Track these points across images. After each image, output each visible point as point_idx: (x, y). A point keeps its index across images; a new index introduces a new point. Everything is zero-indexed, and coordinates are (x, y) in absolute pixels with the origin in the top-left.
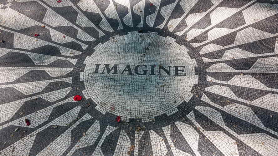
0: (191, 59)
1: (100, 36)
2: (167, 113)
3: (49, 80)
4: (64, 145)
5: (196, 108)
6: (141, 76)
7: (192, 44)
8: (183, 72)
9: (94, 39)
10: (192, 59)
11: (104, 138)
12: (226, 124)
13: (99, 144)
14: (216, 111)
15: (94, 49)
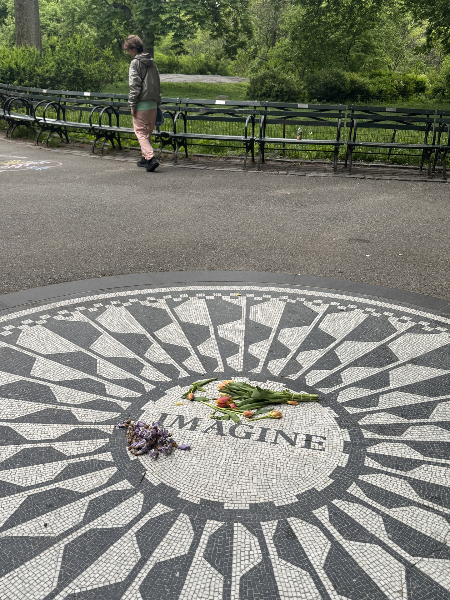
0: (339, 429)
1: (180, 377)
2: (275, 502)
3: (75, 424)
4: (70, 520)
5: (335, 502)
6: (239, 439)
7: (346, 408)
8: (320, 445)
9: (168, 380)
10: (342, 430)
11: (146, 521)
12: (390, 536)
13: (133, 528)
14: (374, 513)
15: (166, 392)
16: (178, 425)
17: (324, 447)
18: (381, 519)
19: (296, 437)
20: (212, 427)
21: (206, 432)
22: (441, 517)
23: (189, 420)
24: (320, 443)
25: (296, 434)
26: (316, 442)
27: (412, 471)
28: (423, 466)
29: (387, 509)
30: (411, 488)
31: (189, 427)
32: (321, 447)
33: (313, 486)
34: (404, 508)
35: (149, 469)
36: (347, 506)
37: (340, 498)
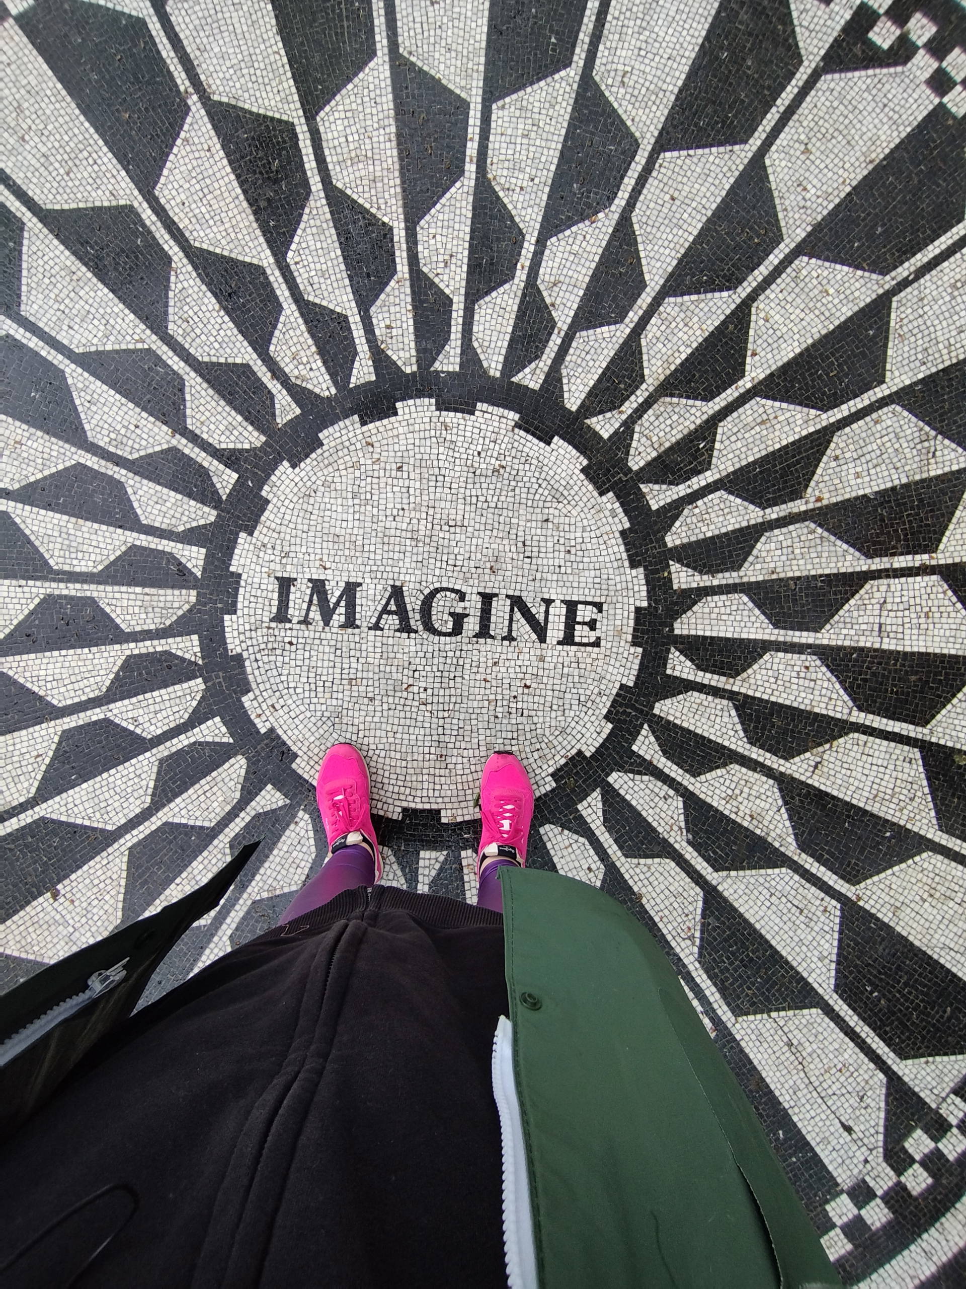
16: (318, 617)
17: (598, 633)
18: (681, 805)
19: (547, 612)
20: (385, 611)
21: (376, 627)
22: (771, 782)
23: (337, 593)
24: (592, 625)
25: (548, 602)
26: (584, 623)
27: (744, 675)
28: (767, 657)
29: (692, 780)
30: (736, 720)
31: (343, 618)
32: (592, 636)
33: (578, 746)
34: (719, 772)
35: (300, 753)
36: (631, 784)
37: (621, 768)
